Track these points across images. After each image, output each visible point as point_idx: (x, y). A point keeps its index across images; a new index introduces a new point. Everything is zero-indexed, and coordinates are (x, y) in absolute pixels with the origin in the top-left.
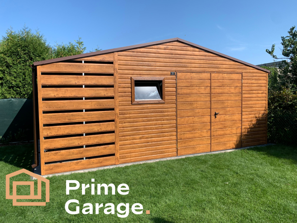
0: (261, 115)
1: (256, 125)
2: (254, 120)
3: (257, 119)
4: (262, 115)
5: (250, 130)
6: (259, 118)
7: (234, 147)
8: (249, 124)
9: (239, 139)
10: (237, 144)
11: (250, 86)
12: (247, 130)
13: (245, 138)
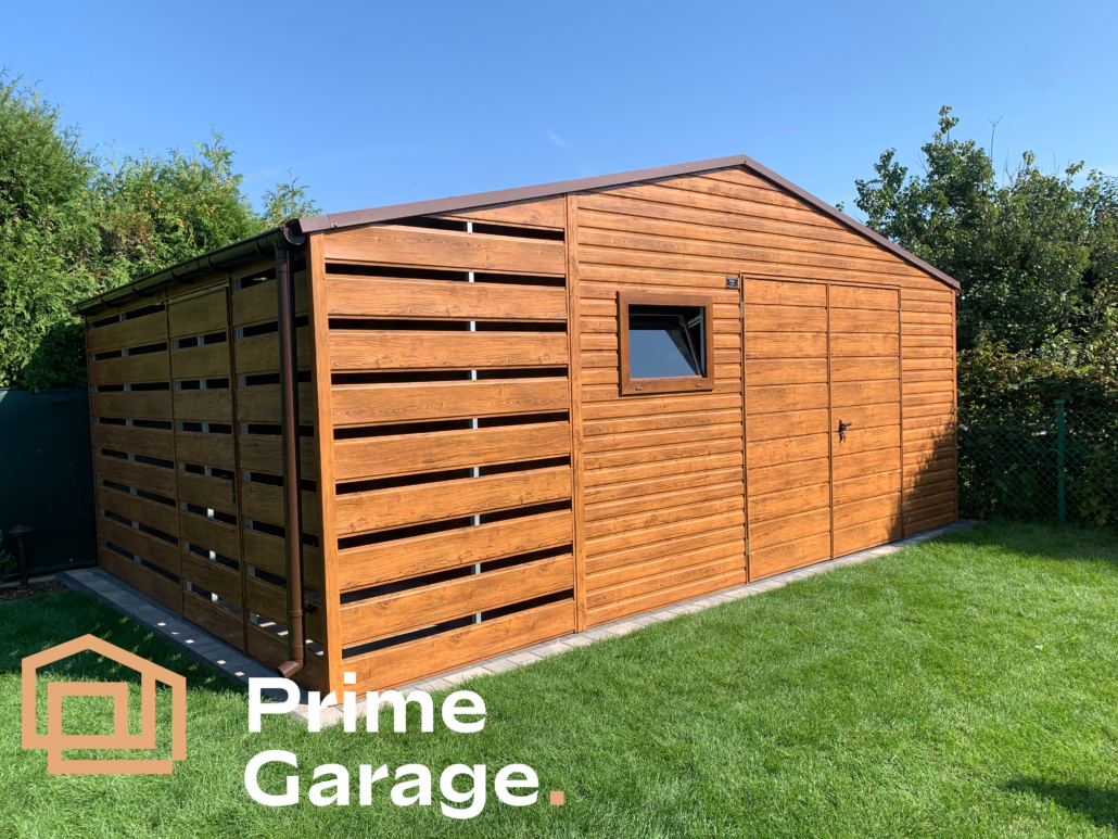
0: (942, 427)
1: (934, 462)
2: (928, 446)
3: (936, 442)
4: (946, 429)
5: (921, 479)
6: (939, 436)
7: (886, 537)
8: (917, 457)
9: (896, 511)
10: (893, 529)
11: (917, 332)
12: (913, 478)
13: (911, 504)
